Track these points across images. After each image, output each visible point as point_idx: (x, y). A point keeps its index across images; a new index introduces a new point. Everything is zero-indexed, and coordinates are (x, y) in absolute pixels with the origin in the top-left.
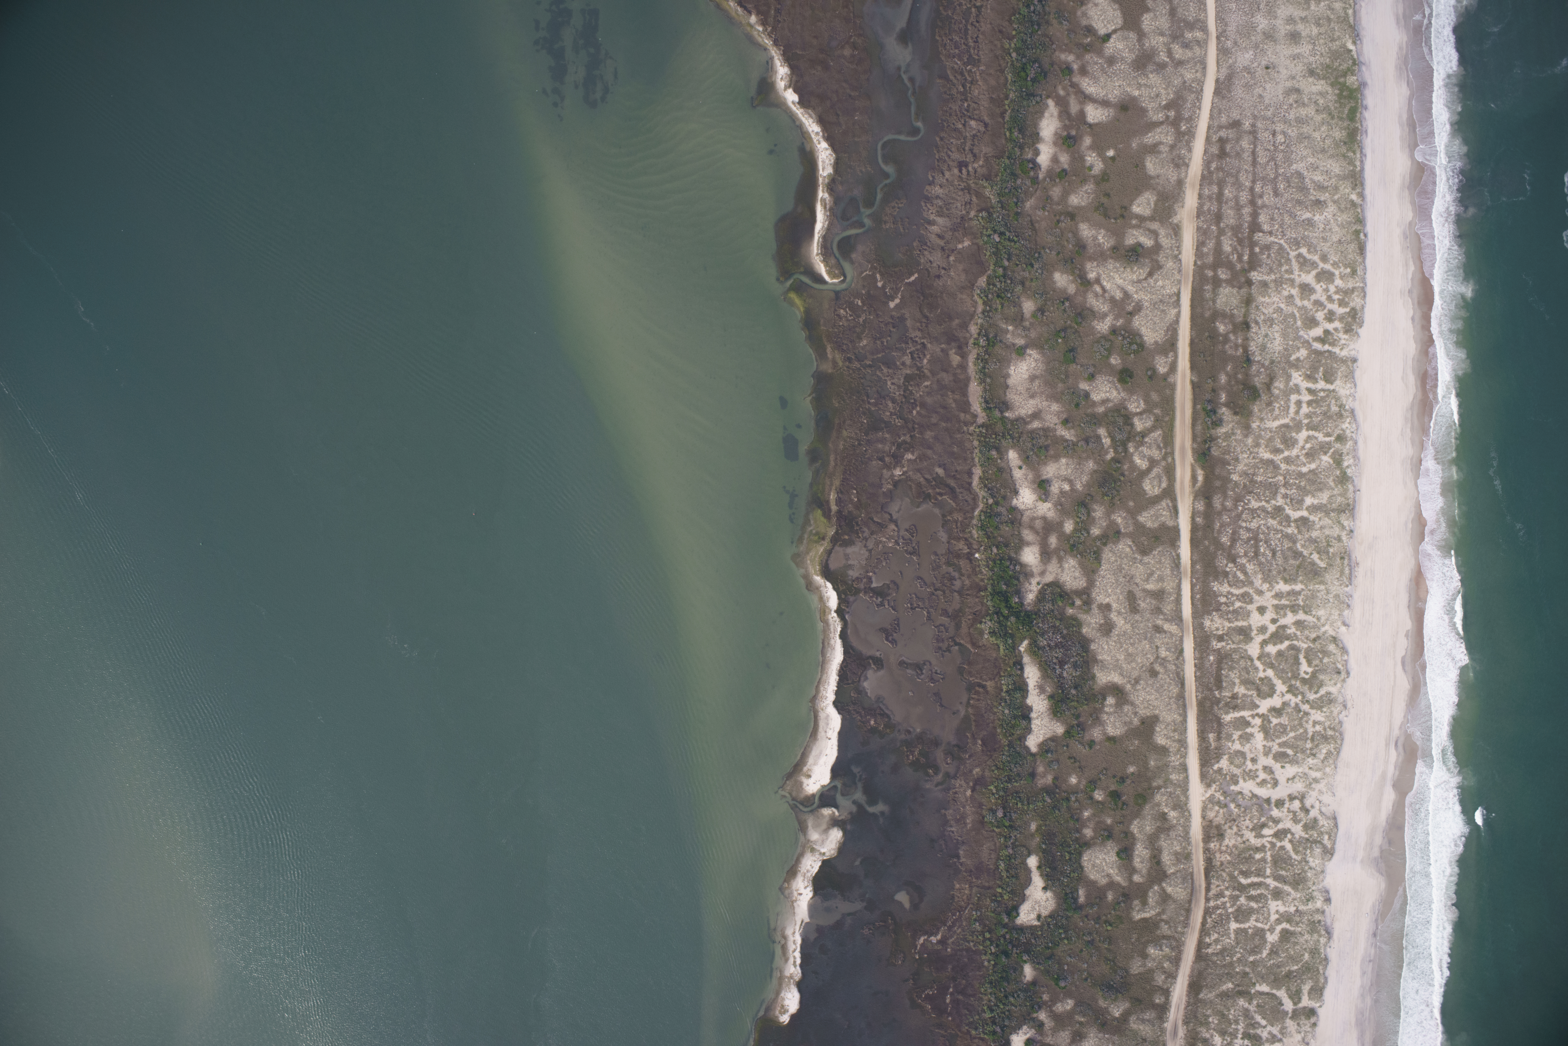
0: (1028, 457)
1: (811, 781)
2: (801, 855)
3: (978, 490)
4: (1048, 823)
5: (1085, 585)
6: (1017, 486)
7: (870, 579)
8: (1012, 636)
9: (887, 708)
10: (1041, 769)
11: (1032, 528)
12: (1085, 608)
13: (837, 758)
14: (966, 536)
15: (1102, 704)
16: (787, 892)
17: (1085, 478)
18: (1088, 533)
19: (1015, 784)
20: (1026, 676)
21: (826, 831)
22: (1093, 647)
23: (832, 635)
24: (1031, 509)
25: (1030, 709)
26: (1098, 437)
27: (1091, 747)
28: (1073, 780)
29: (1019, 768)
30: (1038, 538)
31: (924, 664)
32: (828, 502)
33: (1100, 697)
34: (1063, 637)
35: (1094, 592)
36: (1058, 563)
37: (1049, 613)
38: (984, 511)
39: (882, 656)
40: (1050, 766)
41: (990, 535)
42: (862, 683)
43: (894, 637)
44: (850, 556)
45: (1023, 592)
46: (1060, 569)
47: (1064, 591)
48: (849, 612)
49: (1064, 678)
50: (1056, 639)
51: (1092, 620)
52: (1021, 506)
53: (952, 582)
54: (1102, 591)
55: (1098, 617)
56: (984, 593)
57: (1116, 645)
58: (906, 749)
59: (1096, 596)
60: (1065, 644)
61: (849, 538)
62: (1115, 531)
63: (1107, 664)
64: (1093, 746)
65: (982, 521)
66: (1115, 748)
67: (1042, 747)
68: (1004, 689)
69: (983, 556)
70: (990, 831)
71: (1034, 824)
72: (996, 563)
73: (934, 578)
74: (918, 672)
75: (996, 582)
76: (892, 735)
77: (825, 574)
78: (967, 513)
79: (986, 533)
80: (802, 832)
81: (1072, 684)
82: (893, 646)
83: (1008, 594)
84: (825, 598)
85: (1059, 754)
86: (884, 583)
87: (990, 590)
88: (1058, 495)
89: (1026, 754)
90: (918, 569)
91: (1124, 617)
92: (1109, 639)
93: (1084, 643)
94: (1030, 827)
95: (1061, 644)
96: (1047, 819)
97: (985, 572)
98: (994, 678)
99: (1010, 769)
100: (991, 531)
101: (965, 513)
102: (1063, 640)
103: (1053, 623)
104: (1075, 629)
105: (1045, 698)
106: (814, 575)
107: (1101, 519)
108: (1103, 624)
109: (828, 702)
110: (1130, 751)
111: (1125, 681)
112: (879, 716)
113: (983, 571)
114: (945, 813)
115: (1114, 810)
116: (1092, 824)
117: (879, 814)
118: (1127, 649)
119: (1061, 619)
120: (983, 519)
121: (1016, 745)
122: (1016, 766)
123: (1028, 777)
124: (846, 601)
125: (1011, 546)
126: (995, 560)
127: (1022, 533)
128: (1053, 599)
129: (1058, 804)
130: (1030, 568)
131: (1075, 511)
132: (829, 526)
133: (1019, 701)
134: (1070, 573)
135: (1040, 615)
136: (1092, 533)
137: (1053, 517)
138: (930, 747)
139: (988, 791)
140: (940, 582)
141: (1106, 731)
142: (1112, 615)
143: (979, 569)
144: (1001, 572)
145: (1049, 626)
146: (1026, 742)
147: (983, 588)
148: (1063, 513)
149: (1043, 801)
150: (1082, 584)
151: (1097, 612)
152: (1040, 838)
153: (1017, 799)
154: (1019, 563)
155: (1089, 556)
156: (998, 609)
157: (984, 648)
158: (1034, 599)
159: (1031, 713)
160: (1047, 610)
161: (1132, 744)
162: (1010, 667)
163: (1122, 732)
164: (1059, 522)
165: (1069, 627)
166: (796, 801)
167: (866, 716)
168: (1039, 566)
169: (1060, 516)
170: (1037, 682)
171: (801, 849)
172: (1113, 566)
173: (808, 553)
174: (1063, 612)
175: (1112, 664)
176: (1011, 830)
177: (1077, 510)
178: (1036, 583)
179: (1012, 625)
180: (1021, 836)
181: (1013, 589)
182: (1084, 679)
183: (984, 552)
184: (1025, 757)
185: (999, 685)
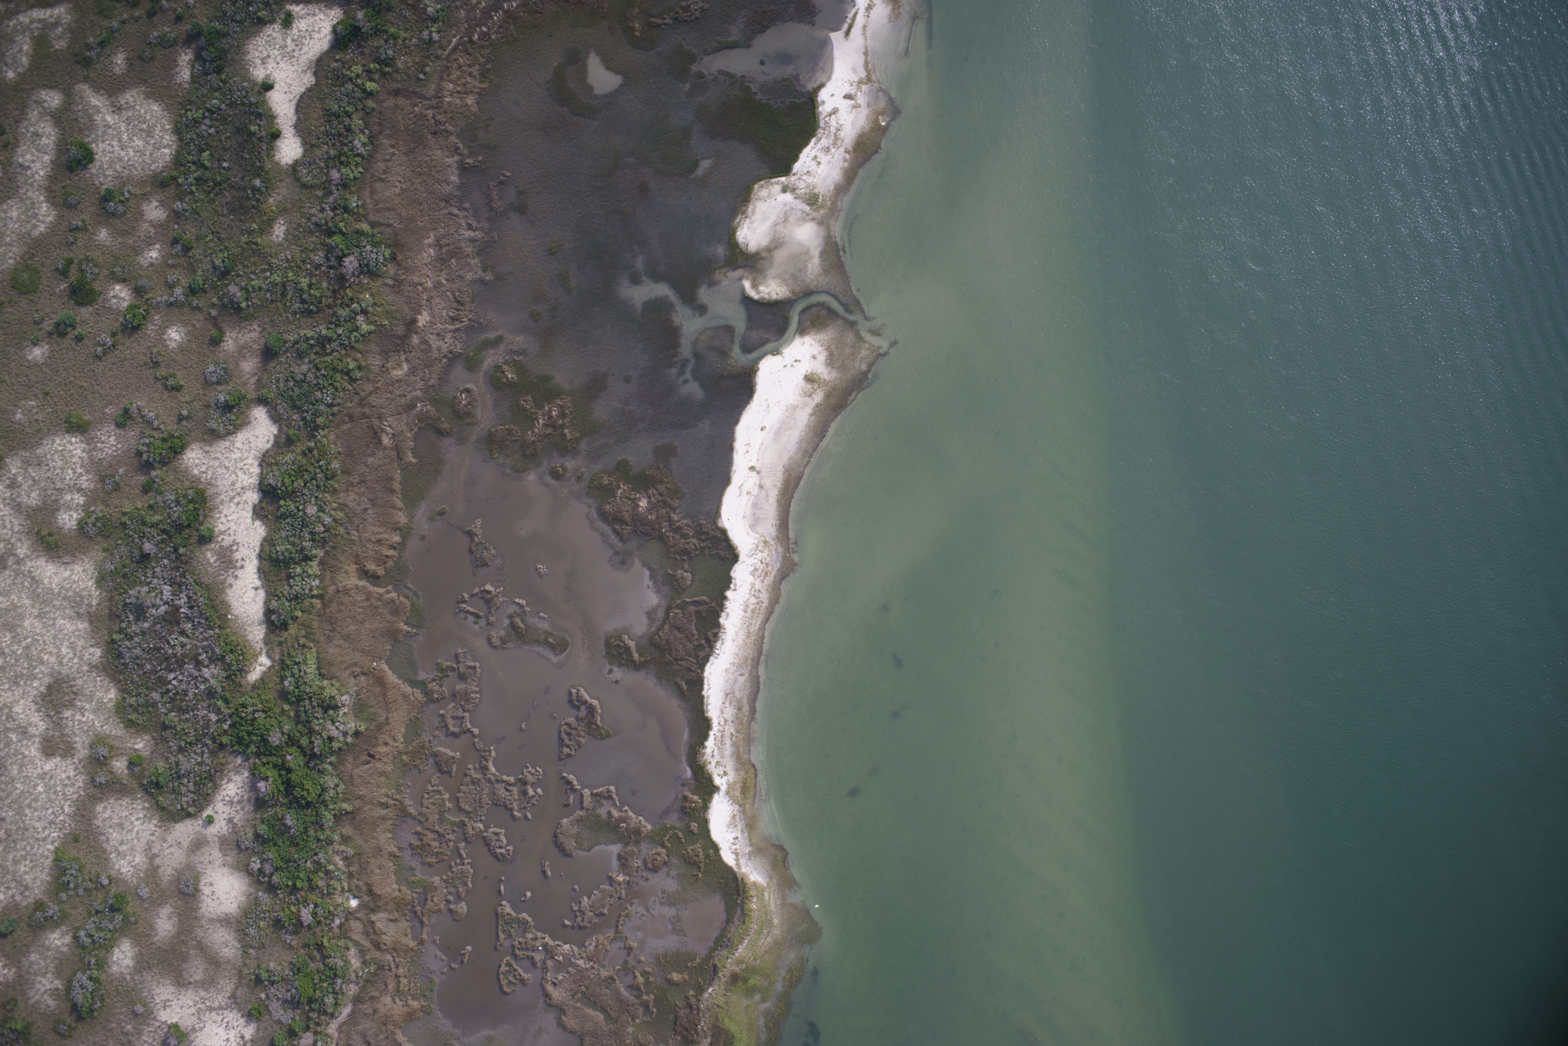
1: (806, 367)
2: (841, 190)
4: (244, 239)
5: (99, 808)
7: (624, 862)
8: (284, 695)
9: (603, 534)
10: (249, 365)
11: (214, 962)
12: (103, 751)
13: (736, 421)
14: (377, 954)
15: (88, 514)
16: (882, 104)
18: (76, 938)
19: (310, 333)
20: (262, 594)
21: (776, 244)
22: (95, 654)
23: (730, 729)
24: (211, 1009)
25: (259, 512)
27: (126, 411)
28: (175, 335)
29: (297, 370)
30: (200, 934)
31: (503, 641)
33: (91, 531)
34: (162, 681)
35: (79, 787)
36: (158, 867)
37: (191, 743)
38: (326, 1013)
39: (608, 667)
40: (225, 372)
41: (315, 951)
42: (664, 603)
43: (575, 712)
44: (670, 927)
45: (249, 800)
46: (155, 851)
47: (151, 794)
48: (683, 785)
49: (170, 580)
50: (180, 677)
51: (91, 717)
52: (233, 1017)
53: (421, 840)
54: (59, 788)
55: (76, 723)
56: (344, 805)
57: (41, 651)
58: (566, 431)
59: (76, 776)
60: (160, 665)
61: (670, 973)
62: (9, 936)
63: (66, 608)
64: (121, 412)
65: (334, 988)
66: (72, 405)
67: (238, 418)
68: (314, 564)
69: (339, 900)
70: (381, 224)
71: (277, 236)
72: (310, 880)
73: (465, 856)
74: (523, 621)
75: (311, 832)
76: (597, 467)
77: (737, 886)
78: (370, 1011)
79: (324, 957)
80: (836, 244)
81: (154, 564)
82: (578, 690)
83: (285, 801)
84: (740, 825)
85: (202, 397)
86: (589, 851)
87: (326, 813)
88: (140, 1037)
89: (279, 402)
90: (501, 880)
91: (14, 720)
92: (56, 668)
93: (116, 663)
94: (287, 229)
95: (169, 665)
96: (245, 246)
97: (337, 859)
98: (338, 591)
99: (318, 369)
100: (314, 962)
101: (375, 1011)
102: (163, 673)
103: (183, 717)
104: (134, 699)
105: (222, 536)
106: (765, 885)
107: (40, 969)
108: (66, 706)
109: (752, 561)
110: (35, 395)
111: (29, 564)
112: (626, 516)
113: (341, 863)
114: (484, 271)
115: (87, 260)
116: (144, 228)
117: (644, 278)
118: (14, 642)
119: (165, 727)
120: (331, 996)
121: (299, 426)
122: (305, 375)
123: (280, 347)
124: (687, 814)
125: (267, 919)
126: (309, 888)
127: (238, 949)
128: (179, 777)
129: (215, 279)
130: (227, 858)
131: (103, 995)
132: (718, 1006)
133: (282, 532)
134: (132, 839)
135: (214, 740)
136: (67, 934)
137: (159, 983)
138: (506, 433)
139: (377, 319)
140: (451, 844)
141: (87, 447)
142: (42, 726)
143: (352, 869)
144: (296, 856)
145: (193, 711)
146: (275, 432)
147: (344, 818)
148: (133, 993)
149: (250, 289)
150: (105, 807)
151: (76, 736)
152: (265, 202)
153: (310, 295)
154: (253, 876)
155: (80, 880)
156: (312, 765)
157: (355, 669)
158: (224, 782)
159: (256, 502)
160: (195, 752)
161: (30, 411)
162: (297, 617)
163: (50, 442)
164: (144, 969)
165: (147, 705)
166: (845, 320)
167: (657, 518)
168: (206, 862)
169: (141, 984)
170: (236, 577)
171: (839, 204)
172: (24, 848)
173: (776, 942)
174: (156, 744)
175: (54, 606)
176: (330, 225)
177: (96, 999)
178: (216, 821)
179: (280, 722)
180: (310, 208)
181: (271, 812)
182: (125, 576)
183: (335, 909)
184: (282, 395)
185: (328, 575)
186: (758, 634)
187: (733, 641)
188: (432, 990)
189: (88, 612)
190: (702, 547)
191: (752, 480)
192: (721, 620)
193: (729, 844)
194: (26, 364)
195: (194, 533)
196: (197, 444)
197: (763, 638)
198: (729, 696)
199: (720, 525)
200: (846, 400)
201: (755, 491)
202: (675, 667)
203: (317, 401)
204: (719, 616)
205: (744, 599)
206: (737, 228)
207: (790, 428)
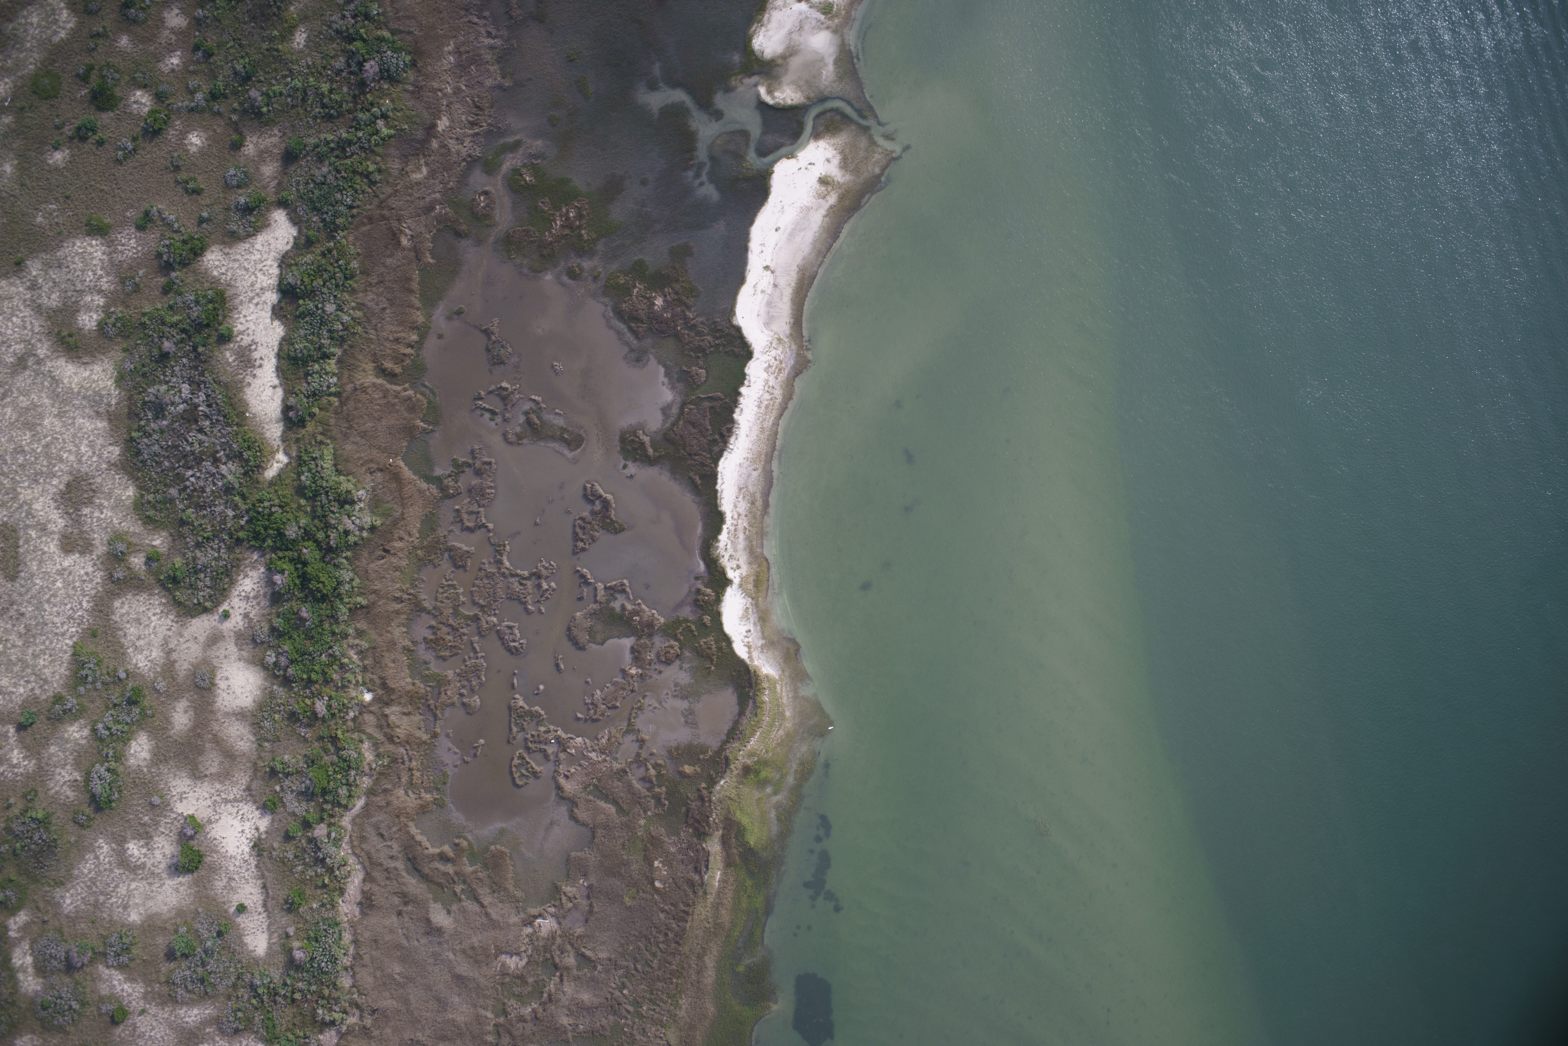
0: (220, 934)
1: (820, 170)
3: (351, 860)
4: (266, 44)
5: (117, 604)
6: (253, 862)
7: (637, 655)
8: (300, 489)
9: (619, 333)
10: (269, 170)
11: (229, 755)
12: (121, 547)
13: (752, 222)
14: (390, 747)
15: (108, 314)
17: (87, 867)
18: (94, 731)
19: (330, 137)
20: (280, 392)
21: (791, 52)
22: (114, 452)
23: (743, 523)
24: (226, 801)
25: (277, 312)
26: (41, 969)
27: (147, 213)
28: (195, 140)
29: (317, 173)
30: (216, 727)
31: (519, 437)
32: (729, 863)
33: (112, 331)
34: (180, 478)
35: (98, 583)
36: (175, 661)
37: (208, 539)
38: (339, 805)
39: (623, 462)
40: (245, 175)
41: (329, 744)
42: (679, 399)
43: (589, 507)
44: (683, 720)
45: (265, 595)
46: (171, 646)
47: (168, 590)
48: (697, 578)
49: (189, 379)
50: (198, 474)
51: (109, 514)
52: (249, 809)
53: (435, 634)
54: (77, 584)
55: (95, 520)
56: (359, 599)
57: (61, 450)
58: (583, 232)
59: (94, 572)
60: (178, 462)
61: (682, 766)
62: (29, 729)
63: (85, 407)
64: (142, 215)
65: (347, 780)
66: (92, 208)
67: (258, 220)
68: (333, 362)
69: (353, 694)
70: (401, 32)
71: (298, 44)
72: (324, 673)
73: (478, 649)
74: (538, 417)
75: (326, 626)
76: (614, 267)
77: (750, 678)
78: (383, 803)
79: (338, 749)
80: (850, 51)
81: (173, 363)
82: (593, 485)
83: (301, 595)
84: (753, 618)
85: (222, 200)
86: (602, 644)
87: (342, 607)
88: (157, 829)
89: (298, 204)
90: (514, 674)
91: (34, 517)
92: (75, 466)
93: (135, 461)
94: (308, 37)
95: (187, 462)
96: (266, 53)
97: (352, 653)
98: (356, 389)
99: (338, 172)
100: (328, 755)
101: (388, 804)
102: (181, 470)
103: (201, 513)
104: (152, 495)
105: (241, 336)
106: (777, 677)
107: (59, 762)
108: (85, 503)
109: (765, 358)
110: (56, 199)
111: (49, 364)
112: (642, 314)
113: (356, 657)
114: (503, 78)
115: (108, 65)
116: (165, 35)
117: (661, 85)
118: (34, 440)
119: (183, 523)
120: (344, 787)
121: (319, 228)
122: (325, 177)
123: (301, 150)
124: (700, 607)
125: (282, 713)
126: (324, 681)
127: (253, 742)
128: (196, 572)
129: (236, 85)
130: (243, 653)
131: (121, 786)
132: (730, 798)
133: (301, 331)
134: (149, 634)
135: (231, 535)
136: (85, 727)
137: (175, 775)
138: (524, 234)
139: (397, 123)
140: (465, 638)
141: (107, 250)
142: (61, 523)
143: (366, 662)
144: (311, 649)
145: (210, 507)
146: (295, 234)
147: (359, 612)
148: (150, 785)
149: (271, 94)
150: (123, 603)
151: (95, 533)
152: (286, 10)
153: (331, 99)
154: (268, 670)
155: (98, 673)
156: (327, 559)
157: (371, 465)
158: (240, 578)
159: (276, 302)
160: (212, 548)
161: (51, 214)
162: (315, 415)
163: (71, 245)
164: (161, 762)
165: (164, 502)
166: (858, 124)
167: (673, 316)
168: (222, 656)
169: (158, 776)
170: (254, 376)
171: (853, 13)
172: (44, 643)
173: (788, 735)
174: (174, 540)
175: (74, 405)
176: (351, 31)
177: (114, 790)
178: (232, 616)
179: (297, 517)
180: (331, 15)
181: (287, 606)
182: (144, 375)
183: (349, 702)
184: (302, 198)
185: (346, 372)
186: (771, 429)
187: (747, 436)
188: (445, 783)
189: (108, 411)
190: (717, 345)
191: (766, 280)
192: (735, 416)
193: (742, 637)
194: (47, 168)
195: (214, 332)
196: (217, 246)
197: (776, 433)
198: (743, 491)
199: (735, 322)
200: (860, 202)
201: (770, 290)
202: (689, 462)
203: (337, 203)
204: (733, 412)
205: (758, 395)
206: (753, 36)
207: (805, 229)
